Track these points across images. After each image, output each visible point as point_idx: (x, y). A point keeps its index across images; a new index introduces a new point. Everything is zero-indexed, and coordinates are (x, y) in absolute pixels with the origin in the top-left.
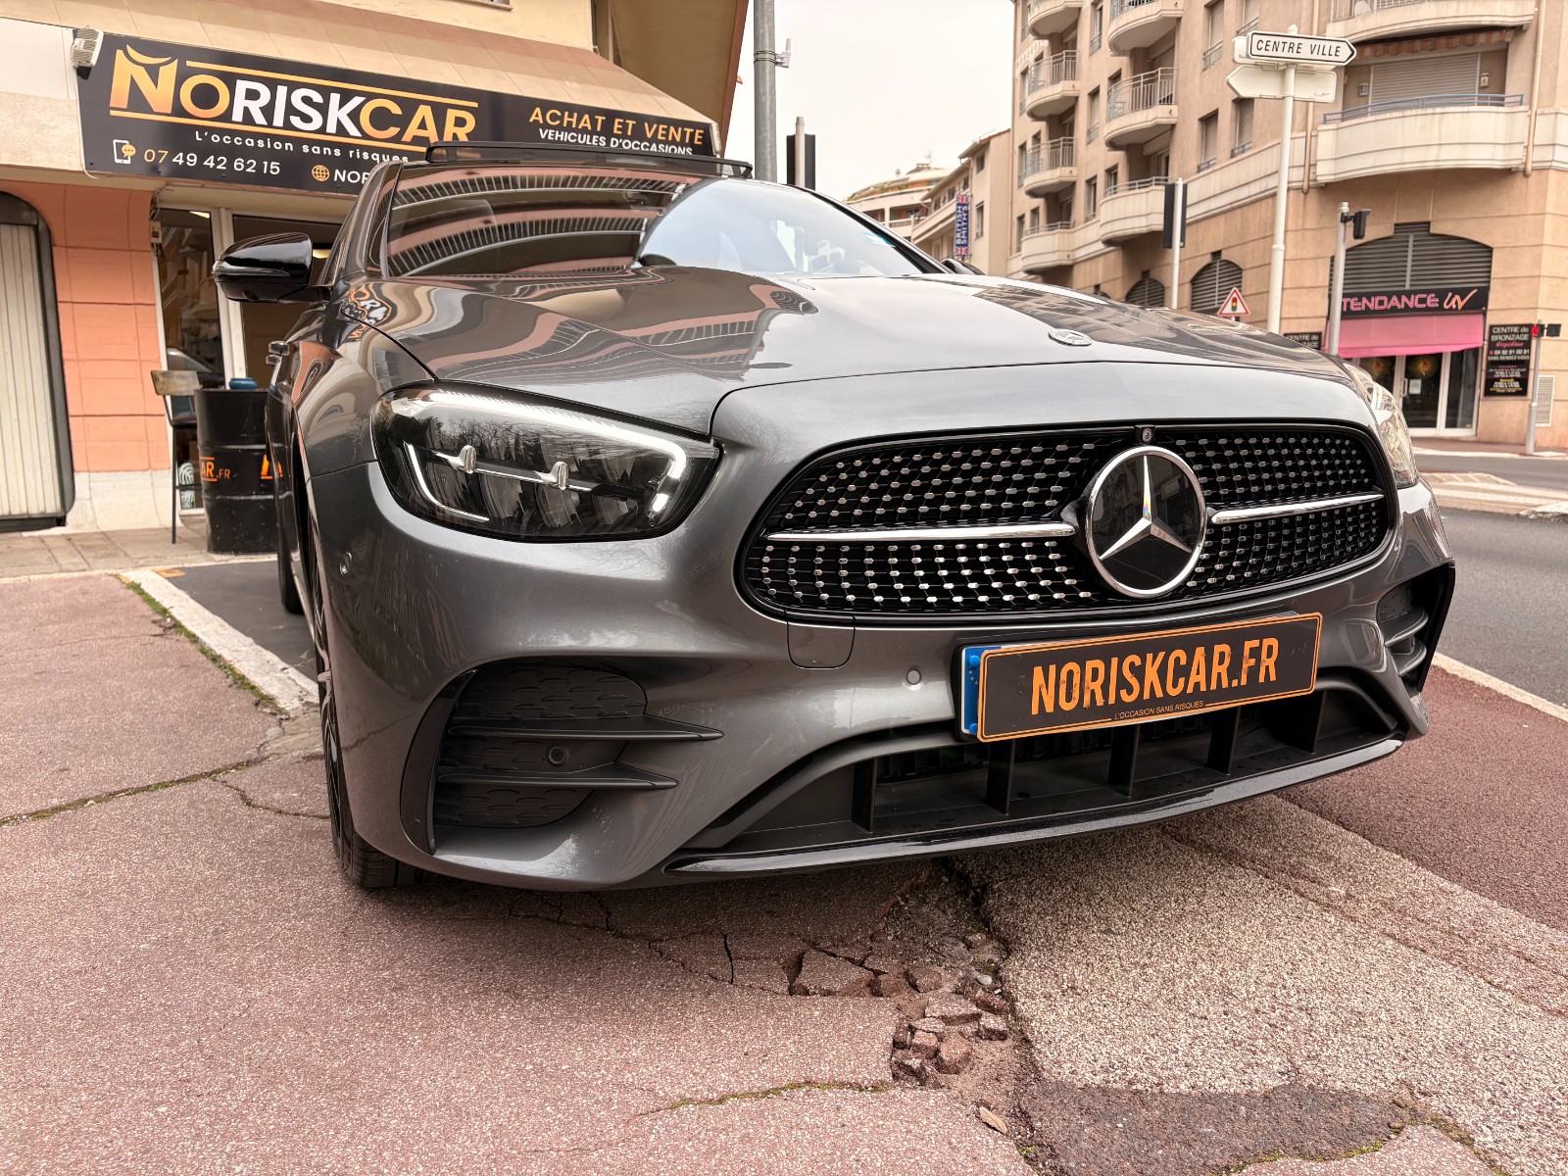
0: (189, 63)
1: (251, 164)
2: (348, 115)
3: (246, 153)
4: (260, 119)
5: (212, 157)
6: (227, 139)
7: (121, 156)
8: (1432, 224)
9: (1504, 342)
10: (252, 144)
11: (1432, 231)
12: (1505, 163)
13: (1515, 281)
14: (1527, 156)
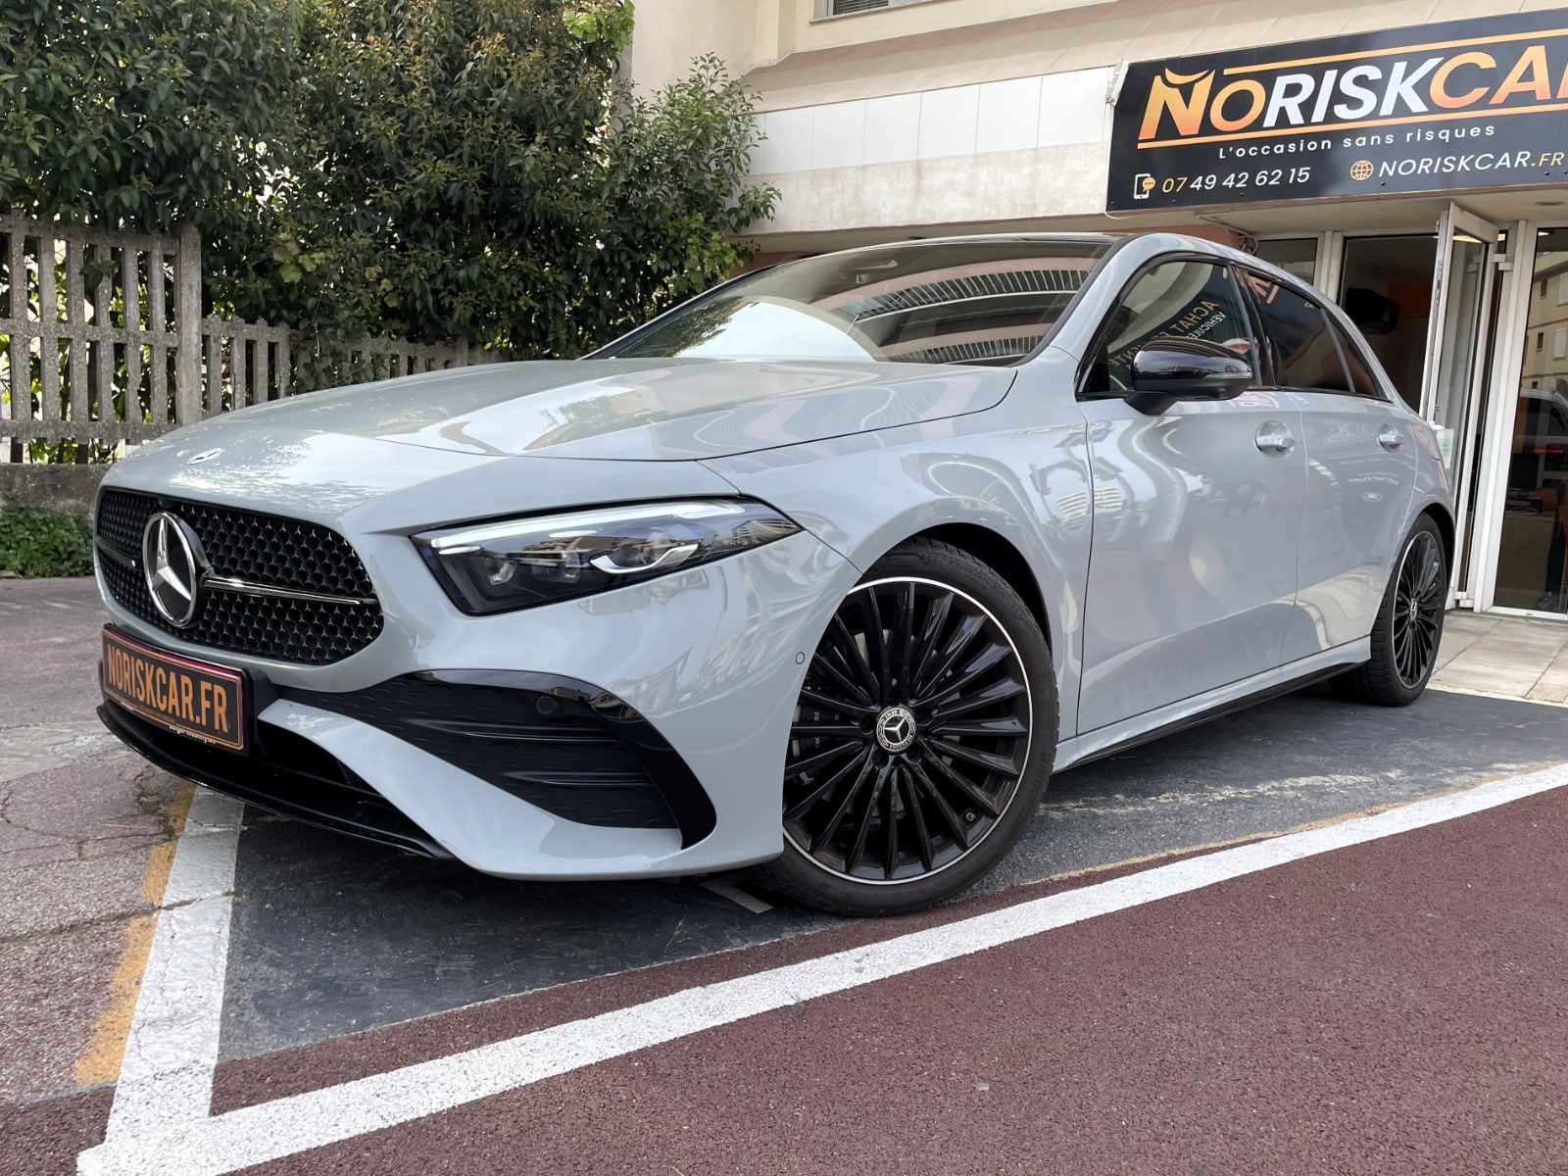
0: (1227, 72)
1: (1277, 174)
2: (1413, 87)
3: (1271, 162)
4: (1295, 117)
5: (1233, 176)
6: (1253, 151)
7: (1141, 191)
10: (1282, 151)
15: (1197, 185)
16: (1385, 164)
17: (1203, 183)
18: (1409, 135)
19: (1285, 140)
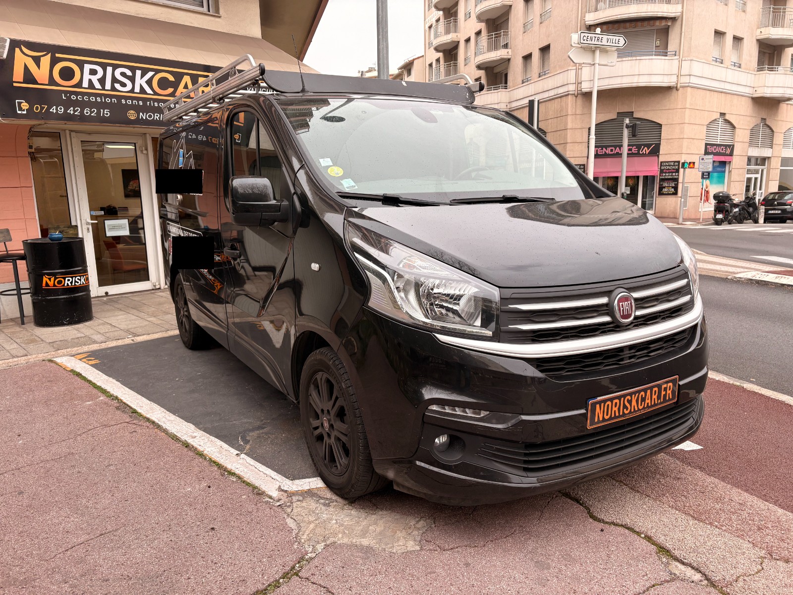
0: (57, 55)
1: (94, 111)
2: (147, 82)
3: (91, 105)
4: (97, 85)
5: (72, 108)
6: (80, 98)
7: (21, 109)
8: (634, 113)
9: (667, 170)
10: (94, 100)
11: (635, 116)
12: (668, 84)
13: (672, 141)
14: (678, 81)
15: (53, 110)
16: (141, 114)
17: (57, 109)
18: (148, 103)
19: (96, 95)
